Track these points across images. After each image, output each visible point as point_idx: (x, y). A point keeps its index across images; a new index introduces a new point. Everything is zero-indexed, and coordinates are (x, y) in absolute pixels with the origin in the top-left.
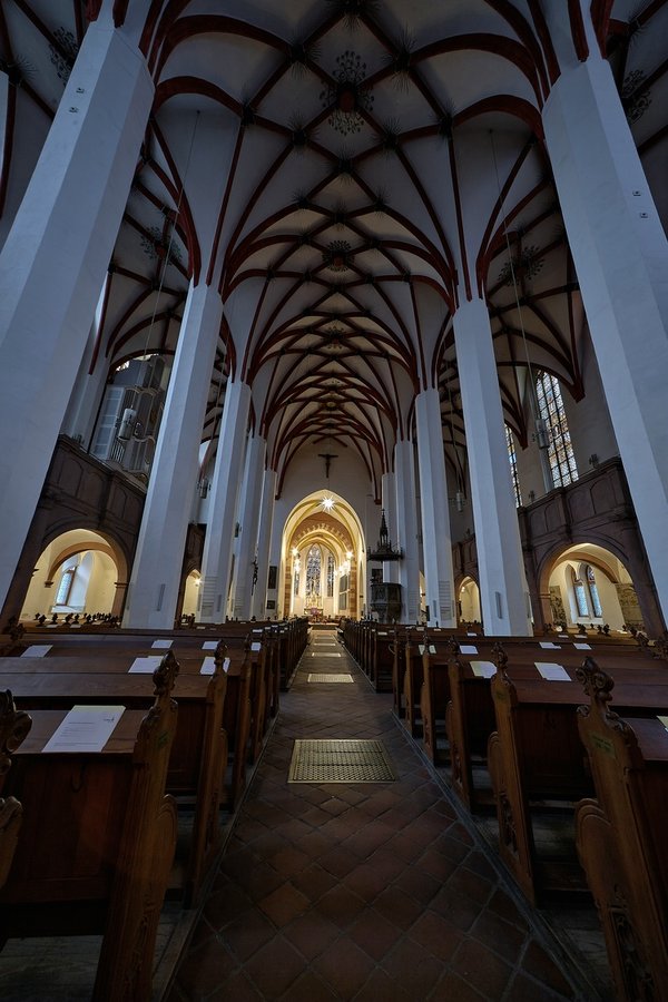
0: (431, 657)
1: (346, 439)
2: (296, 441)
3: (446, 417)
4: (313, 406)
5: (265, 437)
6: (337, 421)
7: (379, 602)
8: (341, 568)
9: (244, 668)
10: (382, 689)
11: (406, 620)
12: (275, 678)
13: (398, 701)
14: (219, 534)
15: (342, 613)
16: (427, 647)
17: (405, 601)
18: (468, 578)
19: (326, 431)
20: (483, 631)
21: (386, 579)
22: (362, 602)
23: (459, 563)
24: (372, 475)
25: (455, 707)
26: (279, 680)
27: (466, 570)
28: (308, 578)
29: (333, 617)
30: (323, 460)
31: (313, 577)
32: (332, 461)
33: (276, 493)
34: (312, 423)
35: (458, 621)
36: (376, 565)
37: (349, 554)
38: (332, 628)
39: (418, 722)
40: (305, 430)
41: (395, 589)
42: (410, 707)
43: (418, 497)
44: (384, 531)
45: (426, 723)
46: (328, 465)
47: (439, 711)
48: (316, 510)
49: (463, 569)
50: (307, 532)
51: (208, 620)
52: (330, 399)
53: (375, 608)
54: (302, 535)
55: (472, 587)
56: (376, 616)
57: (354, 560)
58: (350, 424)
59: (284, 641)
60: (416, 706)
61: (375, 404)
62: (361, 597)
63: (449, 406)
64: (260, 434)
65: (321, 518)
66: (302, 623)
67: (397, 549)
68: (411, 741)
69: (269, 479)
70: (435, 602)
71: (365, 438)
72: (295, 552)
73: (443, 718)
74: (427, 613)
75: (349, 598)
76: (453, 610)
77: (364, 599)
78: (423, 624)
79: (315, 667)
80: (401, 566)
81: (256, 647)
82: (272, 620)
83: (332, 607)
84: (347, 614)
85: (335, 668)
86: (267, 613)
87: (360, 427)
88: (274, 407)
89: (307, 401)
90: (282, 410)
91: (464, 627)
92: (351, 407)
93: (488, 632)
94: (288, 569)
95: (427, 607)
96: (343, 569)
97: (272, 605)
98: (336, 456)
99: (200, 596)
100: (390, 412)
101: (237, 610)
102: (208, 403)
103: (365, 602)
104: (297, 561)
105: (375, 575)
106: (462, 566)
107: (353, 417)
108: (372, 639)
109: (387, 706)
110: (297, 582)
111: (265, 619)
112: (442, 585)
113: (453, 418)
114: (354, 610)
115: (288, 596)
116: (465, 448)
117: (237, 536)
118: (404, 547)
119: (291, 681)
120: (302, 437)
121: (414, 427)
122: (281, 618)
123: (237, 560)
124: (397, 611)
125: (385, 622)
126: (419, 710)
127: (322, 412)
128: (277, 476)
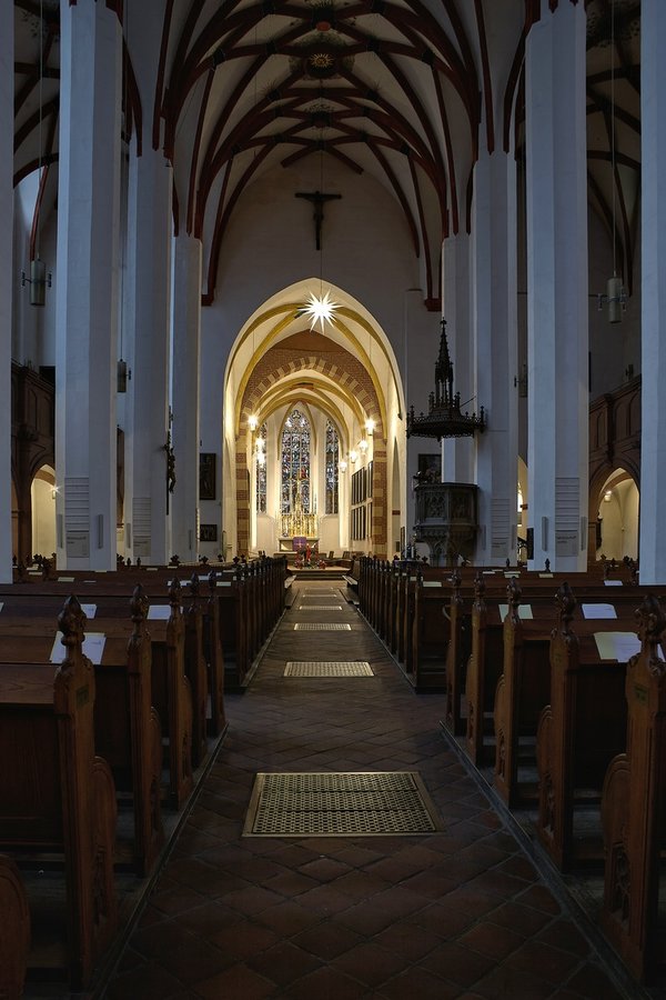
0: (521, 626)
1: (358, 151)
2: (241, 161)
3: (602, 87)
4: (277, 68)
5: (169, 153)
6: (337, 107)
7: (432, 522)
8: (354, 454)
9: (134, 651)
10: (427, 686)
11: (486, 558)
12: (211, 673)
13: (454, 708)
14: (83, 386)
15: (357, 547)
16: (514, 608)
17: (486, 521)
18: (620, 471)
19: (311, 133)
20: (636, 576)
21: (448, 475)
22: (396, 523)
23: (604, 439)
24: (419, 240)
25: (555, 715)
26: (220, 674)
27: (617, 454)
28: (285, 477)
29: (338, 555)
30: (305, 209)
31: (295, 476)
32: (331, 208)
33: (202, 290)
34: (279, 112)
35: (591, 558)
36: (426, 444)
37: (370, 424)
38: (336, 576)
39: (487, 742)
40: (263, 132)
41: (466, 495)
42: (474, 716)
43: (522, 293)
44: (444, 371)
45: (502, 742)
46: (319, 219)
47: (526, 722)
48: (295, 326)
49: (611, 453)
50: (277, 377)
51: (80, 565)
52: (321, 46)
53: (423, 534)
54: (268, 384)
55: (628, 490)
56: (424, 550)
57: (380, 436)
58: (367, 112)
59: (229, 601)
60: (487, 715)
61: (428, 57)
62: (396, 513)
63: (609, 56)
64: (156, 146)
65: (309, 345)
66: (274, 567)
67: (471, 409)
68: (473, 773)
69: (183, 257)
70: (545, 521)
71: (405, 150)
72: (253, 421)
73: (533, 732)
74: (528, 543)
75: (371, 519)
76: (583, 537)
77: (401, 519)
78: (521, 566)
79: (296, 649)
80: (481, 445)
81: (160, 612)
82: (213, 562)
83: (337, 535)
84: (367, 548)
85: (340, 649)
86: (202, 549)
87: (392, 119)
88: (184, 73)
89: (262, 52)
90: (203, 79)
91: (599, 569)
92: (369, 66)
93: (647, 577)
94: (241, 458)
95: (530, 532)
96: (358, 456)
97: (211, 533)
98: (339, 197)
99: (59, 518)
100: (463, 75)
101: (140, 544)
102: (19, 67)
103: (403, 523)
104: (260, 442)
105: (425, 467)
106: (610, 445)
107: (373, 94)
108: (411, 595)
109: (434, 714)
110: (262, 486)
111: (197, 562)
112: (563, 484)
113: (613, 89)
114: (380, 539)
115: (243, 515)
116: (637, 166)
117: (122, 389)
118: (488, 406)
119: (249, 675)
120: (258, 149)
121: (521, 117)
122: (231, 555)
123: (129, 442)
124: (469, 540)
125: (443, 563)
126: (491, 721)
127: (300, 83)
128: (202, 250)
